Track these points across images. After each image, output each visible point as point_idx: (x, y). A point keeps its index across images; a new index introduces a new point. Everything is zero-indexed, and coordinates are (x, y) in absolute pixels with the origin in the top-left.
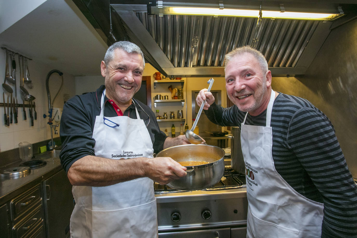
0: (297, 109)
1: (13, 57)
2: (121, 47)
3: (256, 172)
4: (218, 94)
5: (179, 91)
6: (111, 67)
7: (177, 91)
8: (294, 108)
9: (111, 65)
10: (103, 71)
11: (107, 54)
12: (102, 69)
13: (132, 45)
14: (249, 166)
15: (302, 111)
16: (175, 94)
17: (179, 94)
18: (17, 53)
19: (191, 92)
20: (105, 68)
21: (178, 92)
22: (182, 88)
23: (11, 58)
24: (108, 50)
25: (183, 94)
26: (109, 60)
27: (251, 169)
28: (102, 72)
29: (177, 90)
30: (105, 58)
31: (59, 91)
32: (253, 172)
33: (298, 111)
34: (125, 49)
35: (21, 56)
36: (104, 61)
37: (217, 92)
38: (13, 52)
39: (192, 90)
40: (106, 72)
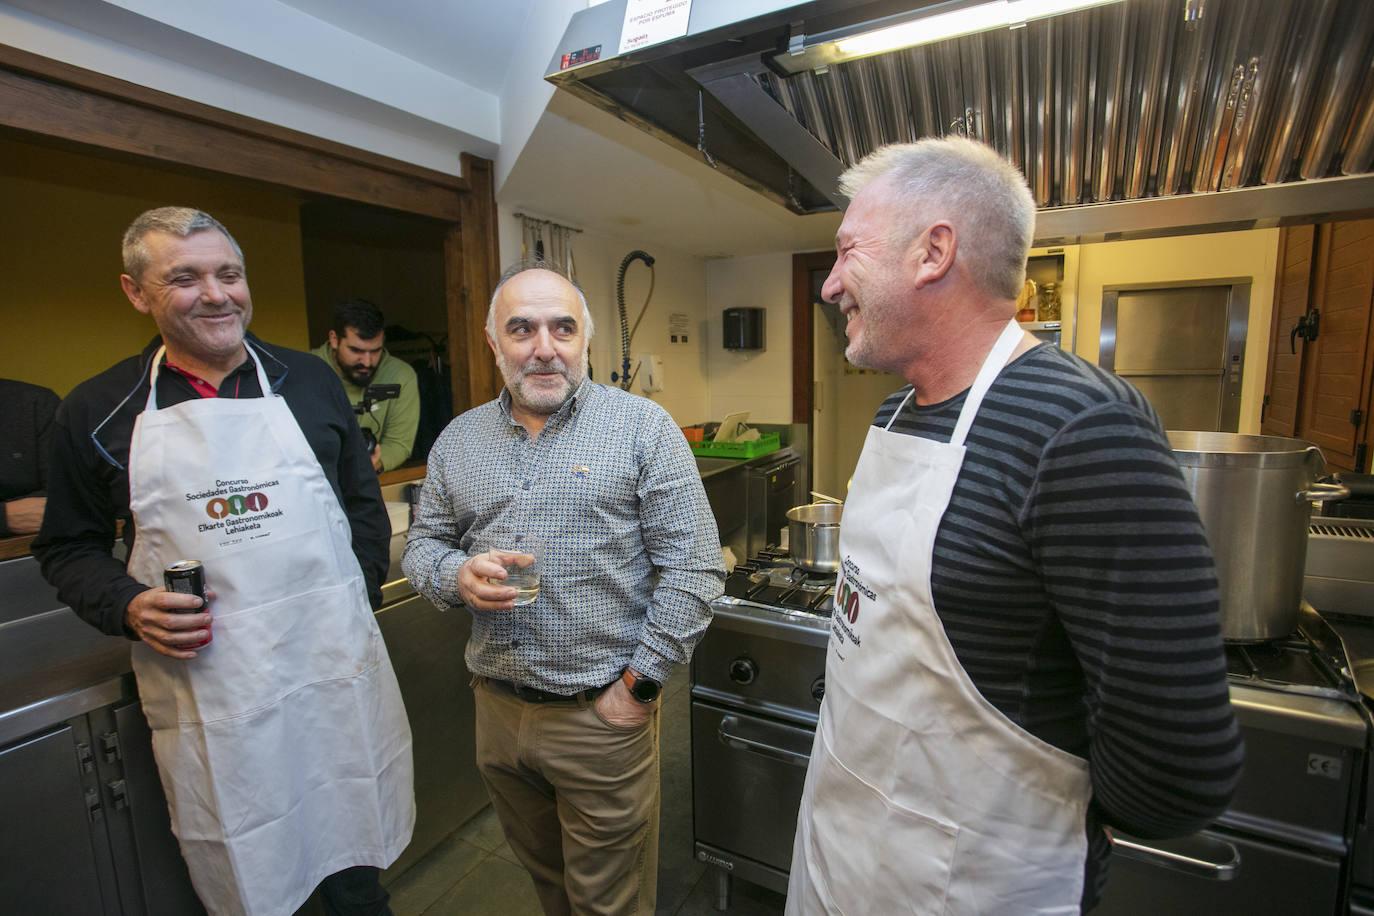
0: (1093, 402)
1: (537, 233)
2: (161, 225)
3: (872, 597)
4: (1234, 295)
5: (1046, 289)
6: (154, 284)
7: (1035, 291)
8: (1083, 395)
9: (151, 279)
10: (138, 300)
11: (126, 253)
12: (131, 296)
13: (185, 214)
14: (852, 573)
15: (1109, 411)
16: (1025, 302)
17: (1043, 303)
18: (547, 222)
19: (1101, 290)
20: (138, 290)
21: (1039, 292)
22: (1061, 277)
23: (534, 234)
24: (125, 243)
25: (1058, 301)
26: (140, 266)
27: (858, 585)
28: (136, 304)
29: (1035, 287)
30: (127, 264)
31: (644, 311)
32: (861, 595)
33: (1092, 409)
34: (171, 228)
35: (556, 226)
36: (128, 274)
37: (1231, 286)
38: (538, 221)
39: (1106, 284)
40: (145, 299)
